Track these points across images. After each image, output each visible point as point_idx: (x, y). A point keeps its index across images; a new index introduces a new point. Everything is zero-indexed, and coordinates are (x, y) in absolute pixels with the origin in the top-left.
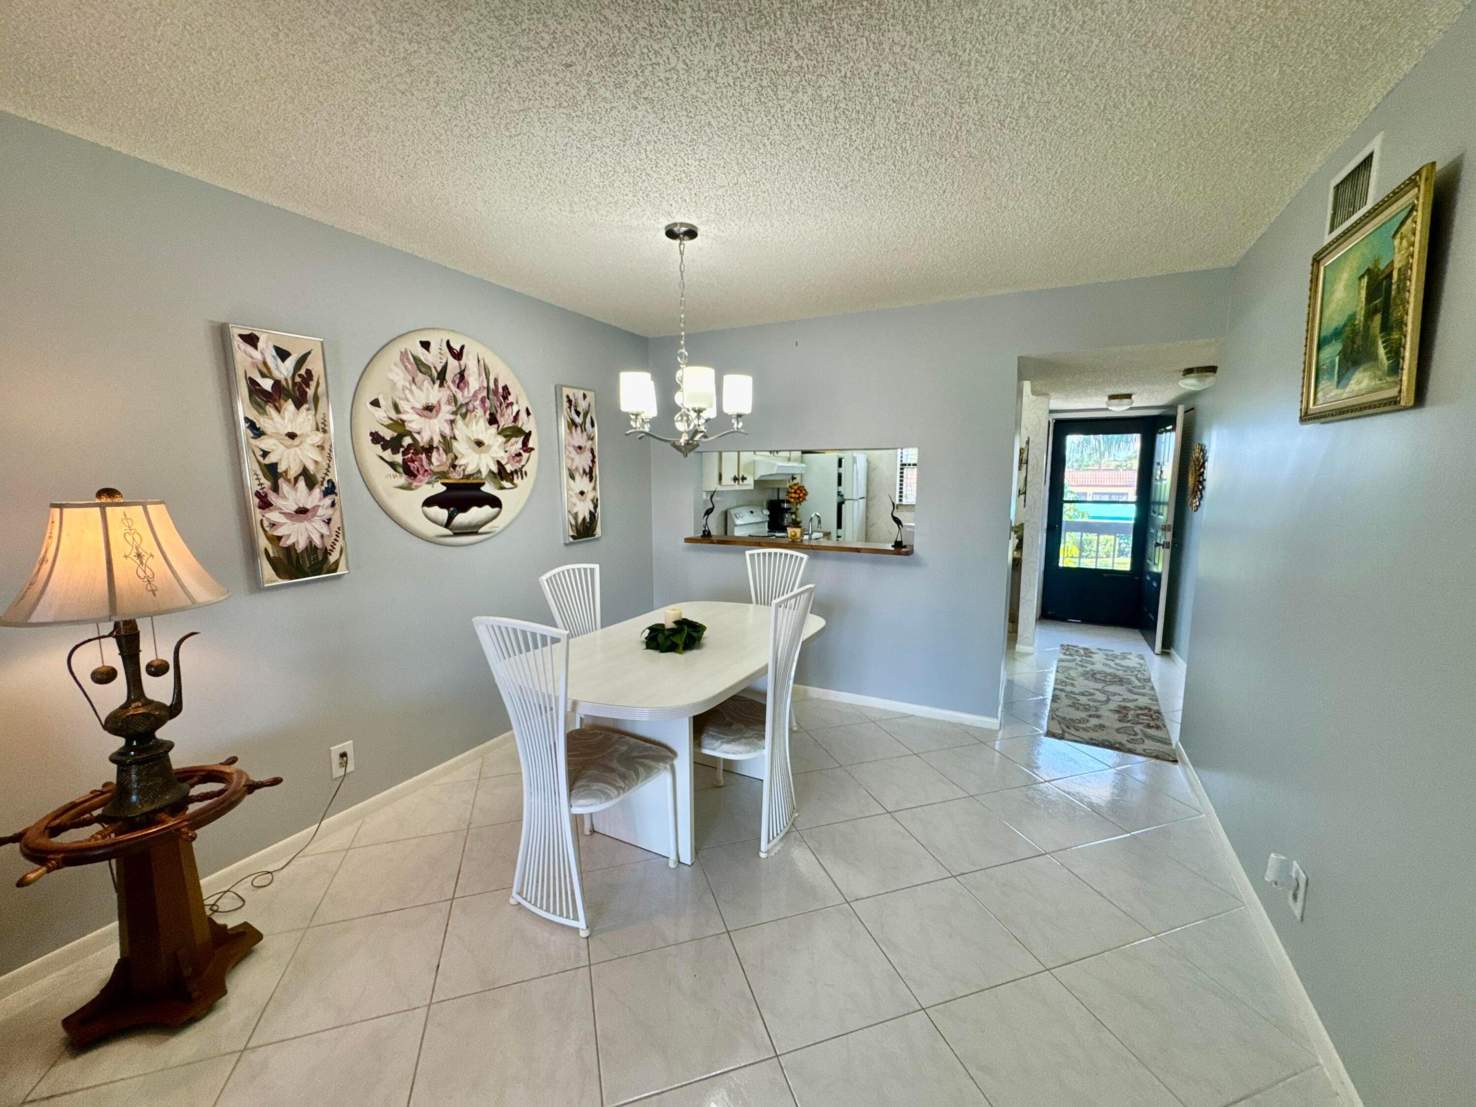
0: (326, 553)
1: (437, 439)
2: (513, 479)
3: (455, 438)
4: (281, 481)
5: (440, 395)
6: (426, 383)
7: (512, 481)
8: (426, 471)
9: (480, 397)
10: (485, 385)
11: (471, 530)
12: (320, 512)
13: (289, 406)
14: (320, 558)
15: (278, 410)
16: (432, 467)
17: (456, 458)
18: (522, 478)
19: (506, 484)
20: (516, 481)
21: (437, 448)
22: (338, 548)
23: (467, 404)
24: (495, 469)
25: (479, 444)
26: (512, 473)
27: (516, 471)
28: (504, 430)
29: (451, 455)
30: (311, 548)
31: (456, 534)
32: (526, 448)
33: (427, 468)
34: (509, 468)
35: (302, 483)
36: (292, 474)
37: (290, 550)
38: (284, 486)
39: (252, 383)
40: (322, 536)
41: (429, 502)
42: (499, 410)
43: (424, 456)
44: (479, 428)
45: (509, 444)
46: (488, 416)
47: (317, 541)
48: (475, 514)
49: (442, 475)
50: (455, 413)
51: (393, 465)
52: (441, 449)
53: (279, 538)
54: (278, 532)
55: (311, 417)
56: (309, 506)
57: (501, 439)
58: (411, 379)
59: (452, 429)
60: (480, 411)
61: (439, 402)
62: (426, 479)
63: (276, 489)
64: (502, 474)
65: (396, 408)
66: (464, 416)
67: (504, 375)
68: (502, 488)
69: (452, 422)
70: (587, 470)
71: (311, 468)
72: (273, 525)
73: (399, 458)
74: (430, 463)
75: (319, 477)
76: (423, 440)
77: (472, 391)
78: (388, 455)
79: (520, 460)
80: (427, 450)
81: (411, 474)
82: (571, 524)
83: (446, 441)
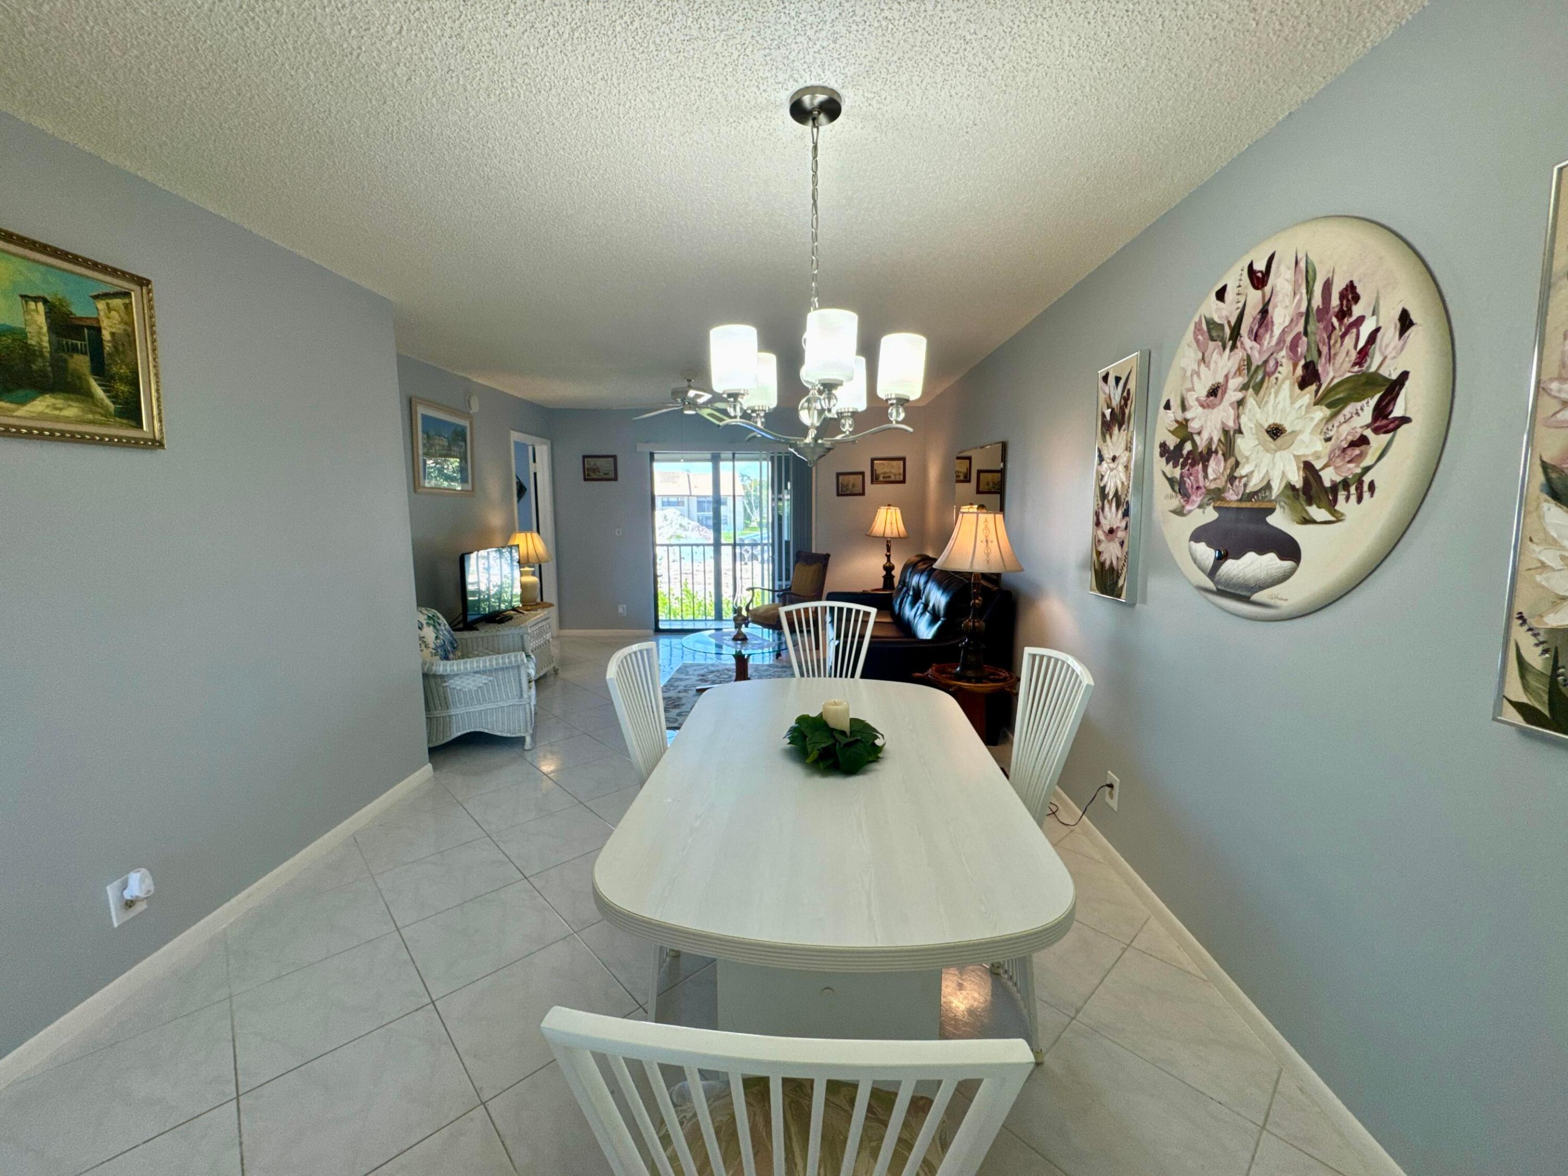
0: (1119, 575)
1: (1217, 436)
2: (1335, 500)
3: (1239, 431)
4: (1106, 502)
5: (1230, 364)
6: (1216, 355)
7: (1331, 505)
8: (1200, 489)
9: (1289, 339)
10: (1303, 309)
11: (1241, 592)
12: (1120, 534)
13: (1116, 430)
14: (1115, 577)
15: (1111, 436)
16: (1207, 484)
17: (1237, 464)
18: (1360, 500)
19: (1317, 512)
20: (1341, 506)
21: (1216, 452)
22: (1124, 571)
23: (1266, 362)
24: (1297, 479)
25: (1276, 432)
26: (1334, 488)
27: (1346, 484)
28: (1329, 391)
29: (1231, 461)
30: (1112, 567)
31: (1221, 593)
32: (1382, 422)
33: (1201, 484)
34: (1329, 477)
35: (1114, 505)
36: (1111, 495)
37: (1102, 564)
38: (1107, 507)
39: (1103, 416)
40: (1118, 559)
41: (1198, 535)
42: (1325, 350)
43: (1201, 465)
44: (1280, 401)
45: (1340, 418)
46: (1299, 371)
47: (1115, 564)
49: (1216, 495)
50: (1245, 387)
51: (1171, 481)
52: (1220, 453)
53: (1100, 553)
54: (1101, 548)
55: (1125, 437)
56: (1115, 527)
57: (1322, 412)
58: (1201, 356)
59: (1238, 417)
60: (1286, 369)
61: (1226, 377)
62: (1199, 501)
63: (1103, 509)
64: (1311, 491)
65: (1183, 405)
66: (1258, 388)
68: (1307, 521)
69: (1240, 403)
71: (1120, 489)
72: (1099, 541)
73: (1178, 472)
74: (1206, 476)
75: (1123, 497)
76: (1202, 443)
77: (1277, 331)
78: (1169, 469)
79: (1361, 456)
80: (1204, 458)
81: (1186, 496)
82: (1522, 664)
83: (1229, 437)
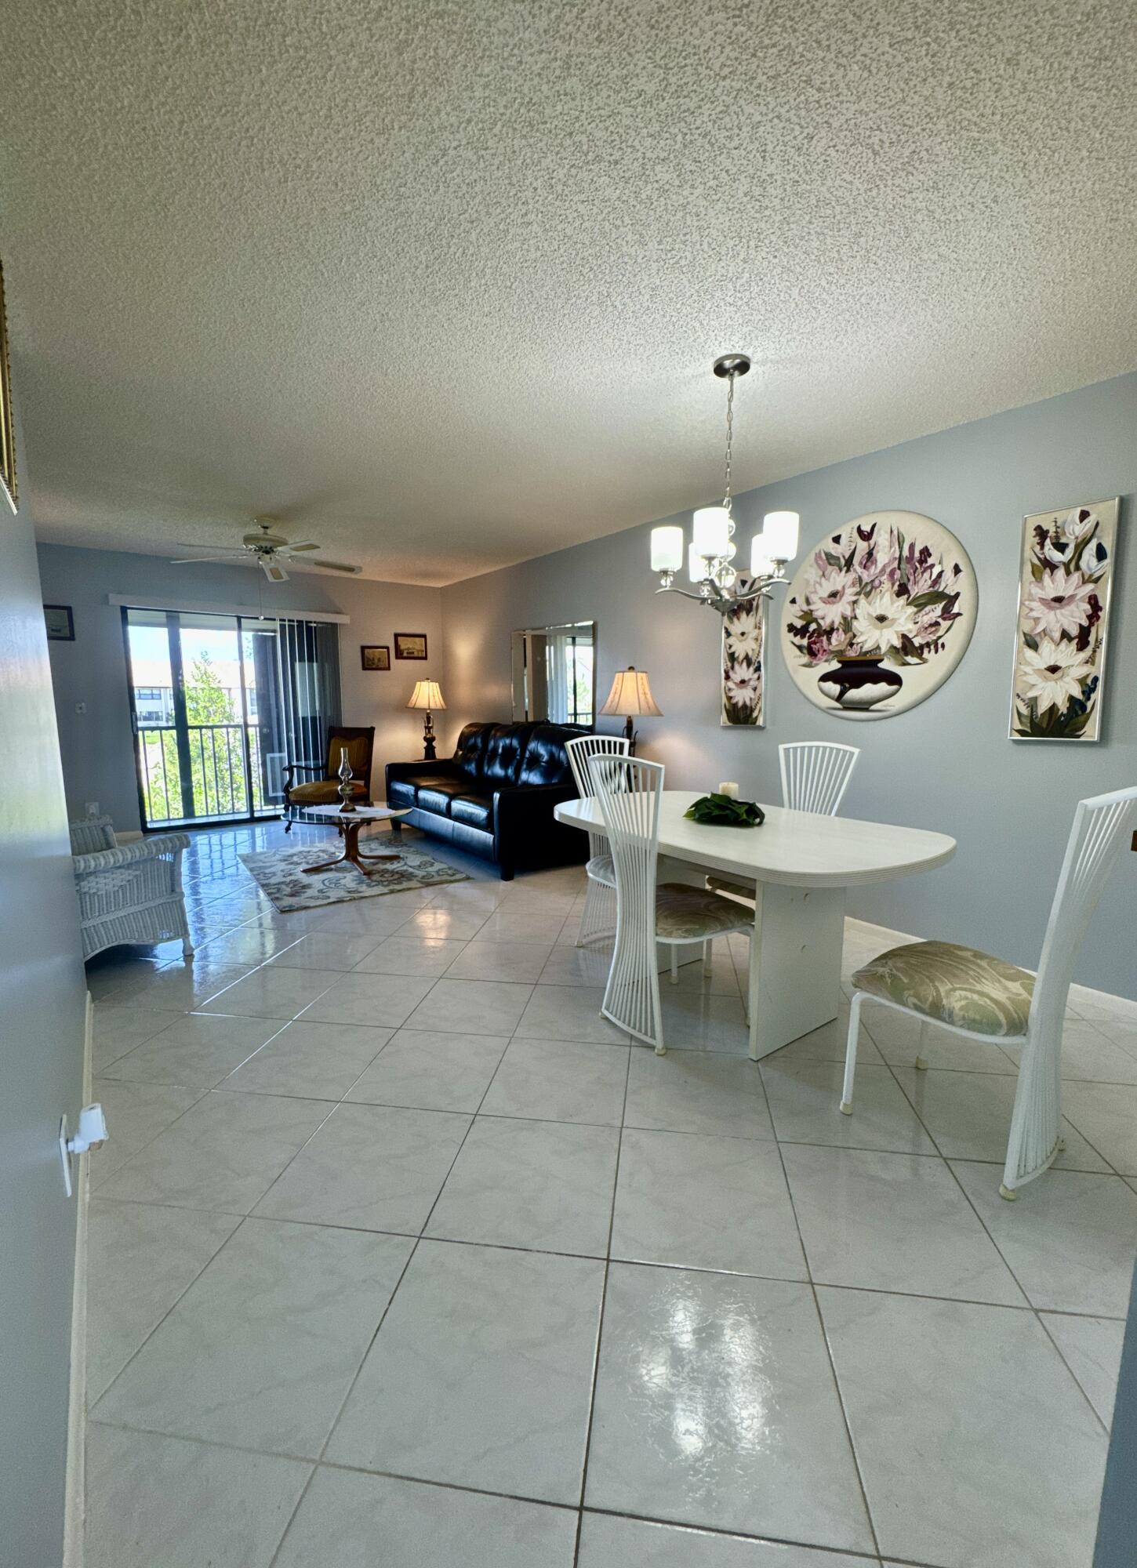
0: (752, 710)
1: (838, 621)
2: (922, 653)
3: (856, 618)
4: (736, 663)
5: (846, 580)
6: (833, 574)
7: (920, 656)
8: (825, 651)
10: (897, 555)
11: (863, 706)
12: (752, 683)
14: (748, 712)
15: (738, 619)
16: (831, 647)
18: (936, 652)
19: (911, 659)
20: (926, 655)
21: (838, 629)
22: (758, 708)
23: (873, 581)
25: (882, 619)
26: (922, 647)
27: (928, 645)
30: (745, 706)
31: (846, 709)
32: (948, 615)
33: (826, 648)
34: (917, 642)
35: (745, 664)
36: (741, 658)
37: (735, 705)
38: (737, 666)
40: (751, 699)
41: (825, 678)
42: (912, 578)
43: (825, 637)
44: (886, 602)
45: (923, 612)
46: (896, 587)
47: (748, 703)
48: (868, 691)
50: (858, 594)
51: (800, 648)
52: (841, 630)
53: (731, 698)
54: (731, 694)
55: (753, 620)
56: (746, 679)
58: (821, 573)
59: (854, 610)
60: (887, 585)
61: (844, 587)
62: (825, 658)
63: (733, 668)
64: (907, 648)
65: (808, 601)
66: (868, 595)
68: (905, 664)
69: (854, 603)
70: (1074, 631)
71: (750, 653)
72: (730, 690)
73: (805, 642)
74: (830, 643)
75: (753, 659)
76: (825, 624)
78: (797, 640)
79: (937, 631)
80: (829, 632)
82: (1019, 713)
83: (847, 621)
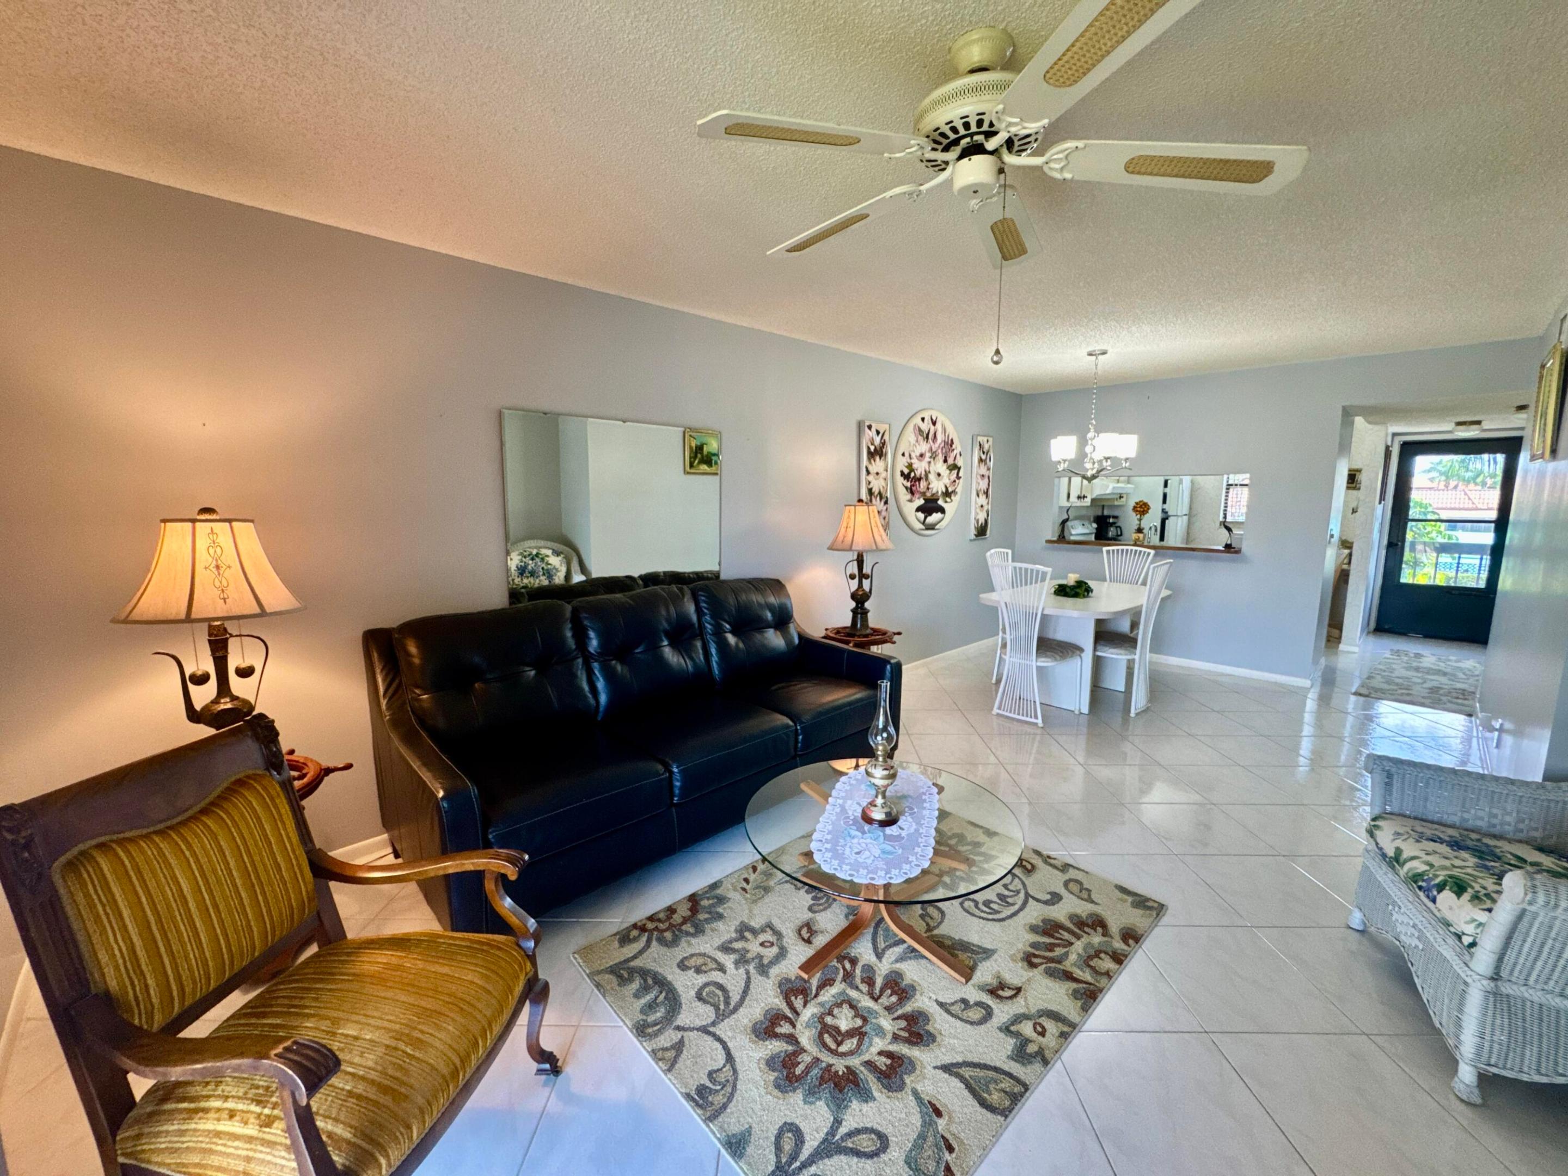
1: (923, 473)
3: (930, 472)
4: (873, 497)
5: (926, 447)
6: (922, 441)
8: (918, 491)
9: (941, 447)
10: (944, 439)
11: (931, 527)
12: (883, 513)
13: (877, 458)
15: (874, 461)
16: (920, 489)
17: (929, 484)
19: (948, 499)
21: (923, 478)
23: (936, 451)
24: (944, 490)
25: (939, 475)
28: (949, 466)
29: (928, 482)
31: (927, 529)
32: (958, 477)
33: (918, 489)
34: (950, 490)
35: (878, 498)
36: (876, 493)
38: (873, 500)
39: (869, 448)
41: (918, 510)
42: (948, 454)
43: (918, 483)
44: (940, 467)
46: (943, 457)
48: (935, 517)
49: (924, 494)
50: (931, 457)
51: (906, 488)
55: (883, 464)
57: (948, 472)
58: (916, 439)
59: (929, 467)
60: (941, 455)
61: (925, 452)
62: (918, 496)
64: (947, 494)
65: (910, 458)
66: (934, 459)
67: (953, 434)
68: (946, 502)
69: (929, 463)
70: (986, 491)
71: (882, 490)
73: (908, 484)
74: (920, 487)
75: (884, 494)
76: (918, 474)
77: (938, 443)
78: (905, 482)
79: (955, 485)
80: (919, 479)
81: (912, 493)
82: (975, 527)
83: (927, 474)
